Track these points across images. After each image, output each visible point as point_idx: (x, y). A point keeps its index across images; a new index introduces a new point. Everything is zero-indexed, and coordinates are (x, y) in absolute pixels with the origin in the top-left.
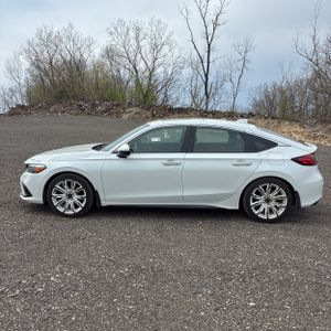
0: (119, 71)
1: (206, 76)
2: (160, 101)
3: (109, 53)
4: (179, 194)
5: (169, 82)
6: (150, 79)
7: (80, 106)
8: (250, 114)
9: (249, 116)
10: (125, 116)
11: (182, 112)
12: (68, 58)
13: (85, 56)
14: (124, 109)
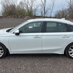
0: (23, 8)
1: (44, 8)
2: (33, 15)
3: (21, 3)
4: (40, 49)
5: (35, 10)
6: (31, 9)
7: (15, 16)
8: (55, 17)
9: (55, 18)
10: (25, 18)
11: (39, 17)
12: (11, 4)
13: (15, 4)
14: (25, 17)
